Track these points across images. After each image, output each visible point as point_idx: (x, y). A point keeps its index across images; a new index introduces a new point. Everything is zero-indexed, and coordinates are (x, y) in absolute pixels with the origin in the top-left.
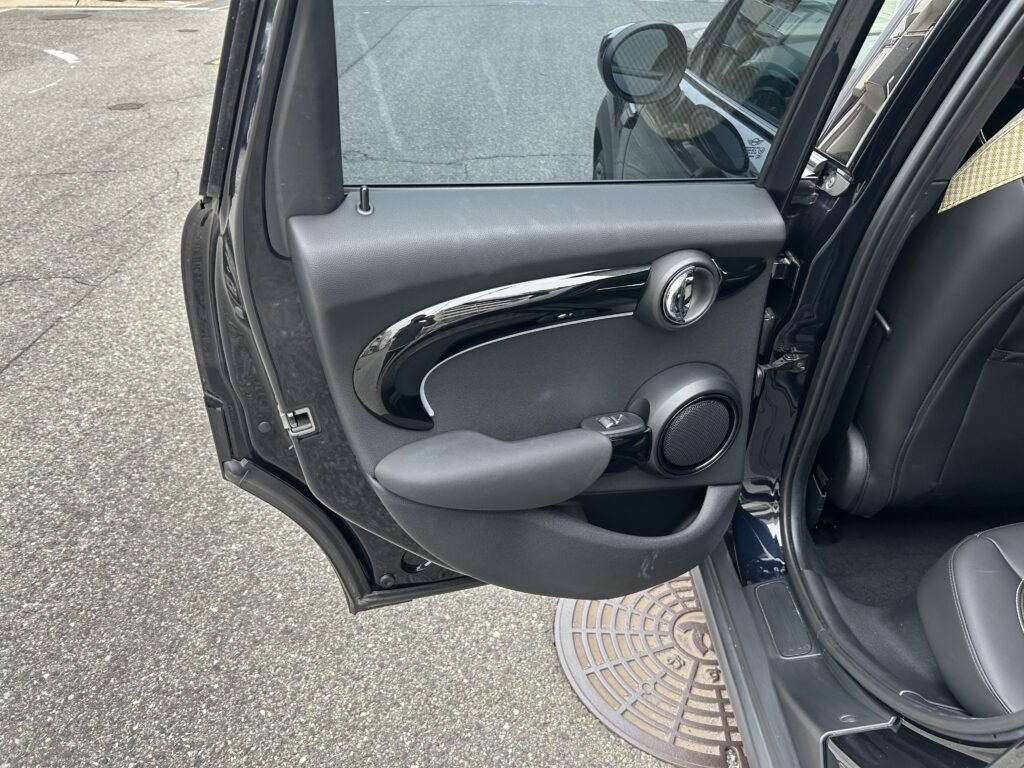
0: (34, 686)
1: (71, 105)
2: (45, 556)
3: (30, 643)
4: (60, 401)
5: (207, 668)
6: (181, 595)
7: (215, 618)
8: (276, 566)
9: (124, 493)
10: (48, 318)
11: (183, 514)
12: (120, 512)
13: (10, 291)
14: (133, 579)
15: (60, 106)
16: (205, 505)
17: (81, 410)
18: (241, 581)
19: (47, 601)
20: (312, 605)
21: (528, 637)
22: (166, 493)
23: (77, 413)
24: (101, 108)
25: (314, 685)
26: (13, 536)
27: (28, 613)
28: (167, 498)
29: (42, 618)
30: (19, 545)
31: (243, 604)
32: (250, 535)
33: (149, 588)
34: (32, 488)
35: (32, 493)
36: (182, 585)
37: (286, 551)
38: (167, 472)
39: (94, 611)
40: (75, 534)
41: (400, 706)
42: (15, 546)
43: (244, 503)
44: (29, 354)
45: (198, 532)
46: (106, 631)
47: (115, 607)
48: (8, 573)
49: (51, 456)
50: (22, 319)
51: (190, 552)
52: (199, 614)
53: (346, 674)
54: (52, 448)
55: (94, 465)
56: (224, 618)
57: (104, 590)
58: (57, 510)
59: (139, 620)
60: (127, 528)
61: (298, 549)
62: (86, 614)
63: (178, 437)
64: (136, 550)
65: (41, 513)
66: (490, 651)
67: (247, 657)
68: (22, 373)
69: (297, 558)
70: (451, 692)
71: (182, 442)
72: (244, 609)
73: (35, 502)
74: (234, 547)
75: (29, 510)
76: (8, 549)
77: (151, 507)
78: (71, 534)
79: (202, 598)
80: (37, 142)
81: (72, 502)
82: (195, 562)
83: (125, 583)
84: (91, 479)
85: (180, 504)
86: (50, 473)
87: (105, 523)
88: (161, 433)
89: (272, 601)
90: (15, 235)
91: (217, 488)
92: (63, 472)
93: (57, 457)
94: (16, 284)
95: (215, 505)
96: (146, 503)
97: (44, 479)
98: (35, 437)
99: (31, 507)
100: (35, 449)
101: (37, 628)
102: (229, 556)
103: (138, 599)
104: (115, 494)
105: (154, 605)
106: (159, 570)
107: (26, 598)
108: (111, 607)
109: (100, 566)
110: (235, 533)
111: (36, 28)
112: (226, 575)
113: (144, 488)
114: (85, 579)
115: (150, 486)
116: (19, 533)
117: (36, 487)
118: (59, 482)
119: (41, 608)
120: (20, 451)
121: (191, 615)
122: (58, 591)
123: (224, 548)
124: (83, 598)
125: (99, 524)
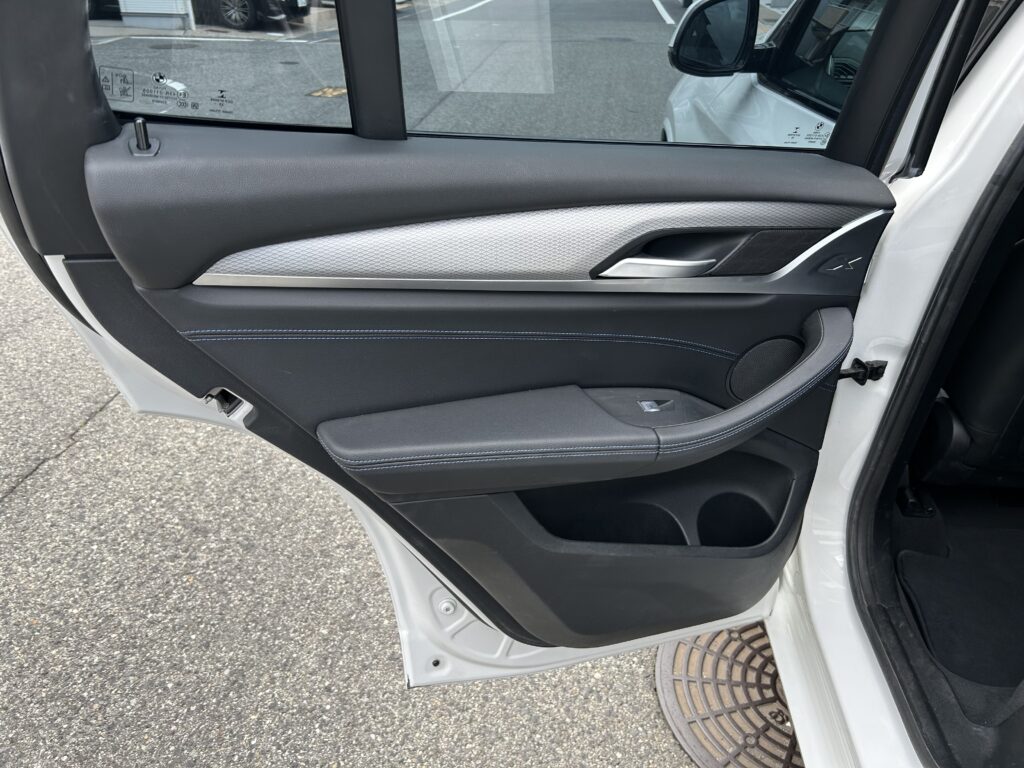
0: (158, 694)
2: (167, 569)
3: (156, 652)
5: (319, 688)
6: (293, 614)
7: (325, 640)
9: (238, 511)
11: (292, 536)
12: (235, 530)
14: (248, 596)
16: (314, 528)
18: (349, 605)
19: (170, 612)
21: (629, 681)
22: (276, 515)
23: (193, 431)
25: (421, 714)
26: (137, 547)
27: (152, 623)
28: (278, 519)
29: (165, 628)
30: (142, 557)
31: (352, 628)
32: (357, 560)
33: (263, 606)
34: (154, 501)
35: (154, 507)
36: (294, 606)
38: (278, 493)
39: (213, 625)
40: (194, 549)
41: (504, 740)
42: (140, 557)
43: (351, 528)
45: (308, 554)
46: (224, 645)
47: (232, 622)
48: (133, 583)
49: (171, 472)
51: (300, 573)
52: (311, 635)
53: (451, 704)
54: (172, 464)
55: (210, 483)
56: (334, 640)
57: (222, 605)
58: (177, 524)
59: (255, 636)
60: (242, 546)
62: (206, 627)
64: (251, 568)
65: (163, 527)
66: (591, 691)
67: (356, 681)
70: (554, 730)
72: (352, 632)
73: (157, 516)
74: (342, 571)
75: (152, 523)
76: (134, 560)
77: (263, 528)
78: (191, 549)
79: (312, 619)
81: (191, 517)
82: (305, 583)
83: (241, 600)
84: (207, 496)
85: (291, 525)
86: (171, 489)
87: (221, 540)
88: (270, 455)
89: (379, 626)
91: (325, 512)
92: (182, 489)
93: (176, 474)
95: (323, 528)
96: (259, 522)
97: (165, 494)
98: (155, 453)
99: (154, 520)
100: (156, 464)
101: (161, 638)
102: (338, 580)
103: (253, 616)
104: (230, 512)
105: (269, 623)
106: (272, 589)
107: (150, 609)
108: (228, 622)
109: (218, 581)
110: (343, 557)
111: (146, 57)
112: (335, 598)
113: (257, 508)
114: (205, 594)
115: (262, 507)
116: (143, 545)
117: (157, 501)
118: (178, 497)
119: (164, 619)
120: (143, 466)
121: (303, 635)
122: (180, 603)
123: (333, 571)
124: (203, 612)
125: (216, 540)
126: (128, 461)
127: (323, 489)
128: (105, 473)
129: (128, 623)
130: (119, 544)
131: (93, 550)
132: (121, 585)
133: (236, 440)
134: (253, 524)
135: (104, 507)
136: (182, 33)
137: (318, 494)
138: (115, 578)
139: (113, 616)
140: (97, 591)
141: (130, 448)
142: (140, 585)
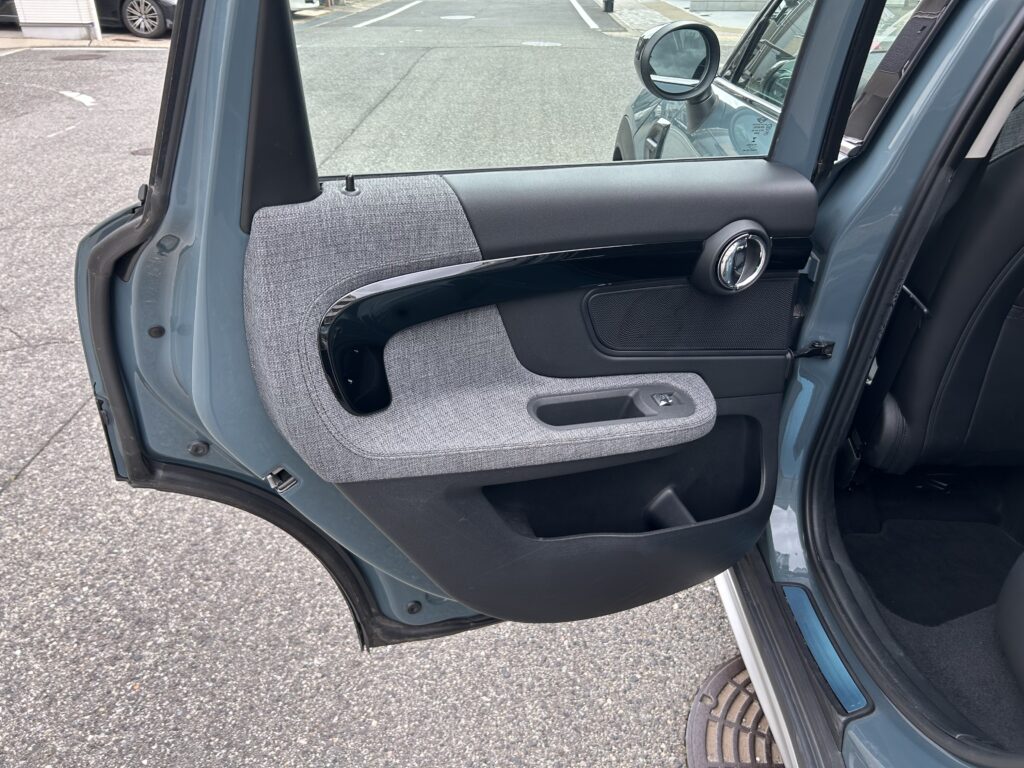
1: (92, 149)
2: (107, 675)
6: (263, 723)
7: (305, 753)
8: (365, 685)
9: (188, 594)
11: (255, 620)
12: (185, 619)
13: (45, 356)
14: (207, 702)
15: (81, 151)
16: (278, 609)
19: (114, 731)
20: (412, 735)
22: (234, 595)
23: (128, 497)
24: (124, 153)
26: (69, 649)
27: (93, 747)
28: (236, 600)
29: (110, 754)
30: (76, 661)
31: (335, 733)
32: (333, 646)
33: (227, 714)
34: (85, 589)
35: (87, 596)
36: (264, 711)
37: (375, 666)
38: (233, 568)
39: (168, 745)
40: (139, 647)
42: (73, 662)
43: (321, 607)
44: (71, 428)
45: (274, 643)
47: (191, 739)
48: (68, 696)
49: (104, 551)
50: (60, 387)
51: (268, 668)
52: (286, 748)
54: (104, 540)
55: (152, 560)
56: (315, 752)
57: (177, 717)
58: (116, 616)
59: (220, 754)
60: (195, 638)
61: (387, 664)
62: (159, 748)
63: (240, 526)
64: (208, 666)
65: (99, 621)
68: (65, 451)
69: (388, 675)
71: (245, 531)
72: (336, 740)
73: (91, 607)
74: (316, 662)
75: (84, 617)
76: (66, 666)
77: (221, 615)
78: (134, 646)
79: (287, 727)
80: (60, 190)
81: (132, 606)
82: (275, 680)
83: (199, 709)
84: (150, 577)
85: (251, 608)
86: (105, 571)
87: (170, 632)
88: (220, 521)
89: (367, 729)
90: (45, 292)
91: (289, 588)
92: (119, 570)
93: (110, 552)
94: (50, 348)
95: (290, 609)
96: (215, 605)
97: (99, 579)
98: (84, 527)
99: (87, 613)
100: (86, 542)
102: (312, 673)
103: (216, 728)
104: (178, 596)
105: (235, 736)
106: (236, 692)
107: (90, 728)
108: (186, 739)
109: (170, 687)
110: (316, 644)
111: (50, 69)
112: (312, 697)
113: (210, 589)
114: (155, 704)
115: (216, 587)
116: (75, 645)
117: (90, 588)
118: (115, 581)
119: (108, 741)
120: (70, 544)
121: (277, 749)
122: (125, 719)
123: (305, 663)
124: (154, 728)
125: (164, 633)
126: (52, 539)
127: (285, 560)
128: (25, 556)
129: (65, 749)
130: (47, 646)
131: (16, 656)
132: (52, 700)
133: (179, 505)
134: (207, 609)
135: (26, 600)
136: (87, 43)
137: (279, 566)
138: (45, 691)
139: (45, 741)
140: (23, 710)
141: (53, 523)
142: (76, 698)
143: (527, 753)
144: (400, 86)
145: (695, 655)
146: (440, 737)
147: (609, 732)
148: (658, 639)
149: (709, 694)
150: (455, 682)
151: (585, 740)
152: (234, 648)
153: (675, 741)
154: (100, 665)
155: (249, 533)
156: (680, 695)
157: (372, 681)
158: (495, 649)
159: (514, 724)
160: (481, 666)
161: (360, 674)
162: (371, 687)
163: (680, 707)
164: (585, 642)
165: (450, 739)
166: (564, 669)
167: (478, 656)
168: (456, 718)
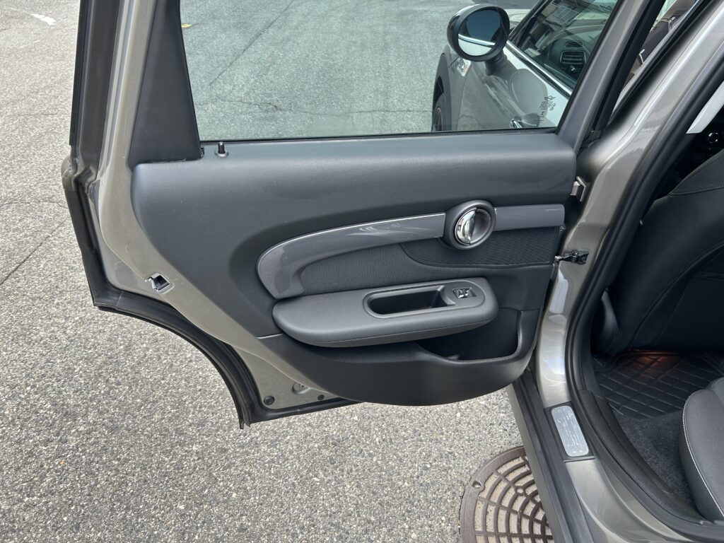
2: (41, 453)
4: (49, 310)
6: (153, 493)
7: (182, 515)
8: (229, 467)
9: (103, 395)
10: (38, 237)
11: (152, 416)
12: (101, 413)
13: (8, 212)
14: (113, 476)
15: (44, 59)
16: (169, 408)
17: (66, 319)
19: (44, 495)
20: (261, 504)
22: (137, 397)
23: (63, 321)
26: (15, 432)
27: (29, 506)
28: (138, 400)
29: (40, 512)
30: (19, 442)
31: (205, 501)
32: (207, 436)
33: (127, 485)
34: (28, 388)
35: (29, 394)
36: (154, 483)
37: (237, 452)
38: (138, 376)
39: (83, 506)
40: (65, 433)
42: (17, 442)
44: (25, 267)
45: (164, 433)
46: (93, 526)
47: (99, 502)
48: (12, 468)
49: (44, 360)
50: (18, 237)
51: (159, 451)
52: (169, 511)
54: (44, 353)
55: (78, 369)
56: (190, 516)
57: (90, 486)
58: (50, 410)
59: (120, 516)
60: (107, 428)
61: (246, 452)
62: (76, 509)
63: (144, 345)
64: (115, 449)
65: (37, 413)
68: (19, 285)
69: (246, 460)
71: (148, 349)
72: (205, 507)
73: (32, 402)
74: (194, 448)
75: (27, 409)
76: (11, 445)
77: (126, 411)
78: (62, 432)
79: (170, 496)
80: (26, 88)
81: (61, 402)
82: (163, 461)
83: (107, 481)
84: (76, 381)
85: (149, 406)
86: (44, 376)
87: (89, 423)
88: (131, 341)
89: (229, 498)
90: (11, 164)
91: (178, 393)
92: (54, 375)
93: (48, 361)
94: (12, 207)
95: (178, 408)
96: (121, 405)
97: (38, 381)
98: (30, 342)
99: (29, 407)
100: (31, 353)
101: (37, 521)
102: (191, 457)
103: (118, 495)
104: (96, 396)
105: (132, 502)
106: (135, 468)
107: (27, 492)
108: (96, 503)
109: (86, 463)
110: (195, 435)
112: (190, 474)
113: (120, 391)
114: (75, 476)
115: (124, 390)
116: (19, 431)
117: (32, 388)
118: (51, 383)
119: (39, 502)
120: (19, 355)
121: (163, 512)
122: (52, 486)
123: (186, 449)
124: (73, 494)
125: (84, 423)
127: (176, 371)
129: (7, 507)
134: (117, 406)
137: (171, 376)
142: (18, 469)
143: (344, 521)
144: (280, 18)
145: (471, 451)
146: (282, 507)
147: (404, 507)
148: (444, 439)
149: (479, 481)
150: (295, 466)
151: (387, 512)
152: (134, 436)
153: (452, 515)
154: (37, 445)
155: (151, 350)
156: (458, 481)
157: (234, 463)
158: (325, 443)
159: (336, 499)
160: (314, 454)
161: (226, 458)
162: (233, 468)
163: (457, 490)
164: (391, 439)
165: (289, 508)
166: (375, 459)
167: (313, 447)
168: (294, 493)
